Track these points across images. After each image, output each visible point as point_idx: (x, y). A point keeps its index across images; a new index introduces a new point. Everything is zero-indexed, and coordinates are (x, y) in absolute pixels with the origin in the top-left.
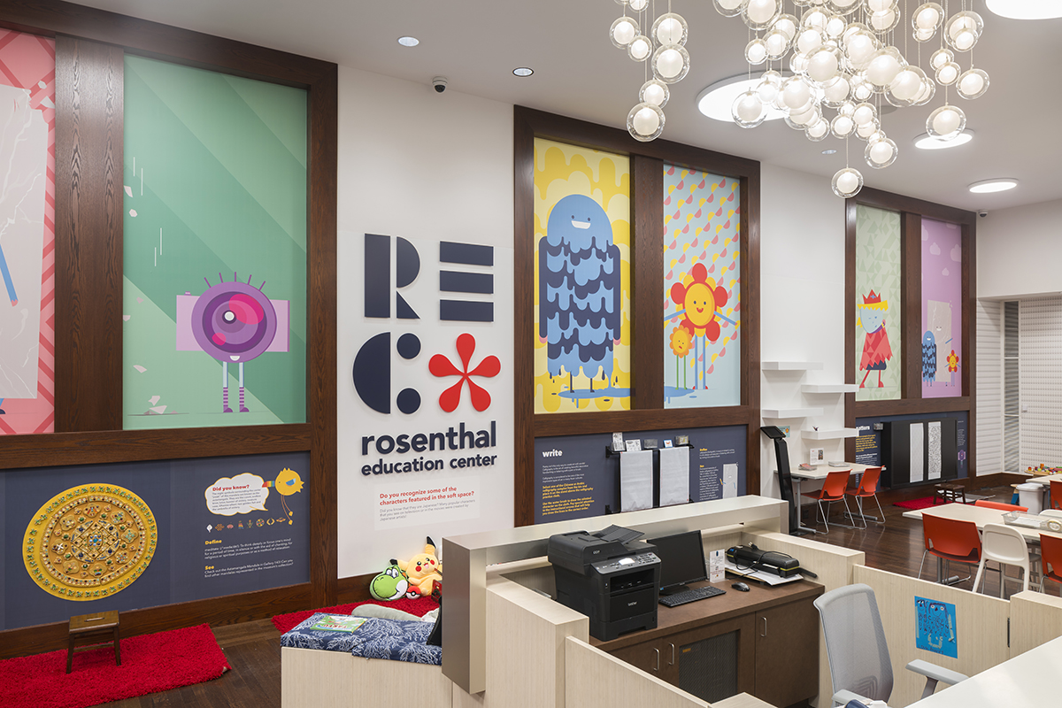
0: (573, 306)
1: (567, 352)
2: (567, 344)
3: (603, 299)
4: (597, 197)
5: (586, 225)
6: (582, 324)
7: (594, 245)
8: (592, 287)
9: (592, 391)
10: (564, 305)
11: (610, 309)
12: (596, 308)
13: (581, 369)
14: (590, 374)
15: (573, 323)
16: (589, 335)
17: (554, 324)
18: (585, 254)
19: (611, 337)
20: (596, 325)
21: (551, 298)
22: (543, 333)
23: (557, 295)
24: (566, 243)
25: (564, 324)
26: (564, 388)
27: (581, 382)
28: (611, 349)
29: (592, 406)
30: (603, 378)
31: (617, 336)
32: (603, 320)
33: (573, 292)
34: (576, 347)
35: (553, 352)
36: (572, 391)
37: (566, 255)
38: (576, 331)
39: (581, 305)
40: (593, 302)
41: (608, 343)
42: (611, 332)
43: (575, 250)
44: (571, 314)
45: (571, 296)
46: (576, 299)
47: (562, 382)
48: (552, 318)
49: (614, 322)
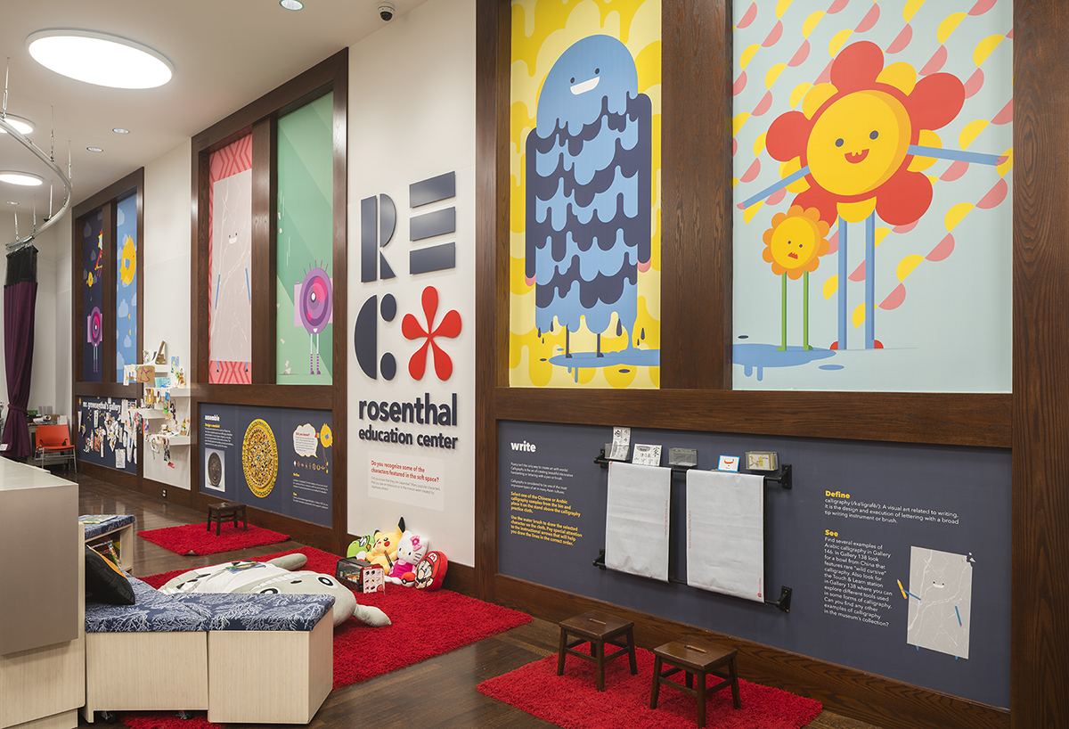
0: (572, 219)
1: (562, 295)
2: (562, 282)
3: (620, 197)
4: (612, 29)
5: (593, 83)
6: (585, 246)
7: (605, 111)
8: (603, 180)
9: (600, 355)
10: (559, 223)
11: (631, 210)
12: (607, 216)
13: (583, 320)
14: (597, 327)
15: (572, 248)
16: (599, 262)
17: (544, 254)
18: (591, 131)
19: (633, 260)
20: (607, 244)
21: (541, 217)
22: (530, 271)
23: (549, 210)
24: (562, 126)
25: (558, 254)
26: (556, 350)
27: (583, 341)
28: (634, 281)
29: (600, 379)
30: (619, 333)
31: (644, 256)
32: (620, 233)
33: (572, 199)
34: (575, 285)
35: (543, 297)
36: (568, 356)
37: (562, 144)
38: (576, 259)
39: (584, 215)
40: (604, 206)
41: (629, 272)
42: (633, 251)
43: (575, 131)
44: (569, 234)
45: (569, 206)
46: (576, 210)
47: (554, 343)
48: (542, 246)
49: (637, 231)
